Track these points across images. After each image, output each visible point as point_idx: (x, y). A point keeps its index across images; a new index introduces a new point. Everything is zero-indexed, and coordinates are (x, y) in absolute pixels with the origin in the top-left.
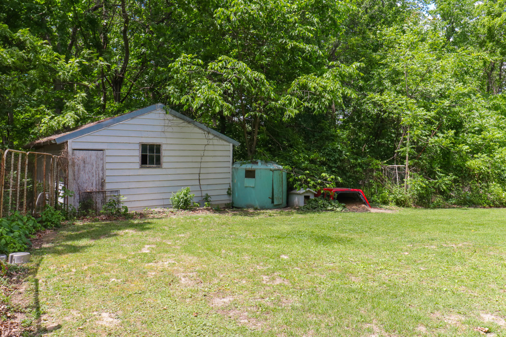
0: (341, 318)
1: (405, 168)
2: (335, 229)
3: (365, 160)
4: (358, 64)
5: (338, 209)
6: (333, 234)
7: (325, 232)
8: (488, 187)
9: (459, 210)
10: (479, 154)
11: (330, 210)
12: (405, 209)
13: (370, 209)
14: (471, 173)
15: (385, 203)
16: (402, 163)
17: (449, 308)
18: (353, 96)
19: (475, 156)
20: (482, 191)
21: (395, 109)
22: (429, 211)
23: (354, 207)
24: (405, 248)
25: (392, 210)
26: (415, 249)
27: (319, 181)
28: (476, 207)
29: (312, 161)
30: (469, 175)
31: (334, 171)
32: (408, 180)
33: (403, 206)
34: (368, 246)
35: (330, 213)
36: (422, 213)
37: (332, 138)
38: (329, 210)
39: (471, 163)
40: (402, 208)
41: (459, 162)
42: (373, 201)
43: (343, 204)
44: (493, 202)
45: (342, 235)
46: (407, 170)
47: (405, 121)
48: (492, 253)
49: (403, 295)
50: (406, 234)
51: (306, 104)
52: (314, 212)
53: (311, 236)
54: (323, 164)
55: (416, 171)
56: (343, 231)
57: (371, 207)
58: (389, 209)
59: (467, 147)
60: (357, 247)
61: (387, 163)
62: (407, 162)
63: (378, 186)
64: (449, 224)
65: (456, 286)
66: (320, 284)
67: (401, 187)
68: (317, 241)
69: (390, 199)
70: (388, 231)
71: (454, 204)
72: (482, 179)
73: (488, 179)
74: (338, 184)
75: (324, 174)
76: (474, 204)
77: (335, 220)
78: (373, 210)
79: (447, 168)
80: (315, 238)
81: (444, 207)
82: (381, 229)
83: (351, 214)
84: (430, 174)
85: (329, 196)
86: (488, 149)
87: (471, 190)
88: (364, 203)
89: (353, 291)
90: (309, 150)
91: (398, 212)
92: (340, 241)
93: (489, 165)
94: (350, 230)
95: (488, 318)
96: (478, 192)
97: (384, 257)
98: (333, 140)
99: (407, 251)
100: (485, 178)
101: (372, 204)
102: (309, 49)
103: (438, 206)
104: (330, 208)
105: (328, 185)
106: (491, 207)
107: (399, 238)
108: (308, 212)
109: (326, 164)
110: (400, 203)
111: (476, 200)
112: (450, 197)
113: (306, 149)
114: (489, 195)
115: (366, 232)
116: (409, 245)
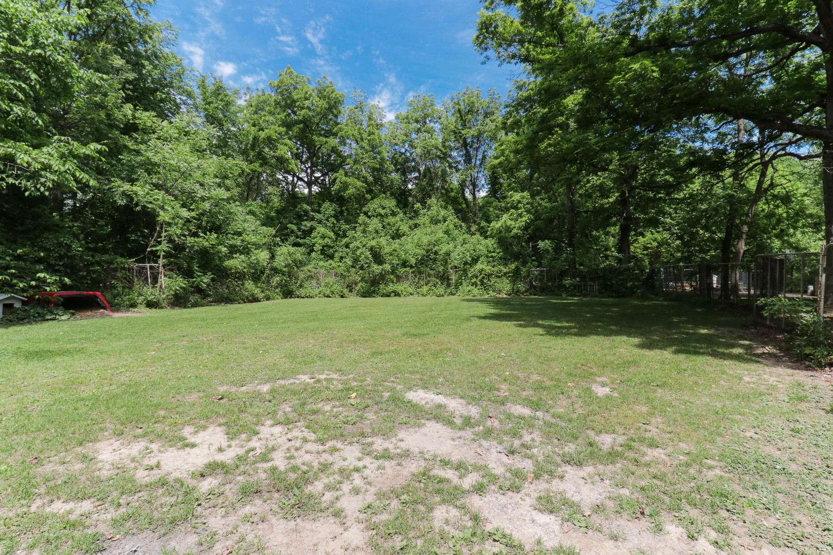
0: (64, 428)
1: (158, 267)
2: (57, 340)
3: (106, 257)
4: (99, 147)
5: (63, 318)
6: (54, 347)
7: (41, 346)
8: (243, 285)
9: (215, 307)
10: (238, 255)
11: (51, 319)
12: (158, 310)
13: (111, 314)
14: (229, 272)
15: (134, 305)
16: (156, 262)
17: (190, 390)
18: (92, 183)
19: (234, 256)
20: (237, 289)
21: (151, 203)
22: (185, 310)
23: (89, 313)
24: (152, 348)
25: (142, 313)
26: (164, 347)
27: (33, 283)
28: (232, 303)
29: (19, 258)
30: (226, 274)
31: (59, 269)
32: (163, 280)
33: (156, 308)
34: (106, 352)
35: (50, 322)
36: (178, 312)
37: (56, 228)
38: (48, 320)
39: (229, 263)
40: (154, 310)
41: (217, 262)
42: (117, 304)
43: (72, 311)
44: (247, 298)
45: (69, 346)
46: (161, 269)
47: (163, 217)
48: (237, 340)
49: (145, 390)
50: (155, 335)
51: (11, 181)
52: (23, 324)
53: (16, 354)
54: (40, 261)
55: (171, 270)
56: (69, 341)
57: (112, 311)
58: (137, 312)
59: (226, 249)
60: (90, 356)
61: (136, 261)
62: (161, 261)
63: (124, 288)
64: (203, 320)
65: (200, 371)
66: (33, 403)
67: (153, 287)
68: (27, 357)
69: (139, 301)
70: (134, 334)
71: (212, 302)
72: (239, 278)
73: (244, 277)
74: (64, 287)
75: (41, 275)
76: (231, 300)
77: (58, 331)
78: (116, 315)
79: (204, 268)
80: (24, 355)
81: (202, 306)
82: (125, 333)
83: (84, 322)
84: (188, 274)
85: (49, 302)
86: (246, 251)
87: (228, 287)
88: (104, 308)
89: (83, 400)
90: (14, 242)
91: (148, 314)
92: (64, 353)
93: (244, 265)
94: (81, 339)
95: (222, 389)
96: (234, 290)
97: (126, 360)
98: (57, 231)
99: (154, 351)
100: (240, 276)
101: (115, 307)
102: (20, 113)
103: (195, 305)
104: (49, 317)
105: (48, 289)
106: (245, 302)
107: (147, 340)
108: (10, 325)
109: (44, 261)
110: (151, 305)
111: (232, 297)
112: (209, 295)
113: (7, 240)
114: (244, 292)
115: (104, 338)
116: (158, 345)
